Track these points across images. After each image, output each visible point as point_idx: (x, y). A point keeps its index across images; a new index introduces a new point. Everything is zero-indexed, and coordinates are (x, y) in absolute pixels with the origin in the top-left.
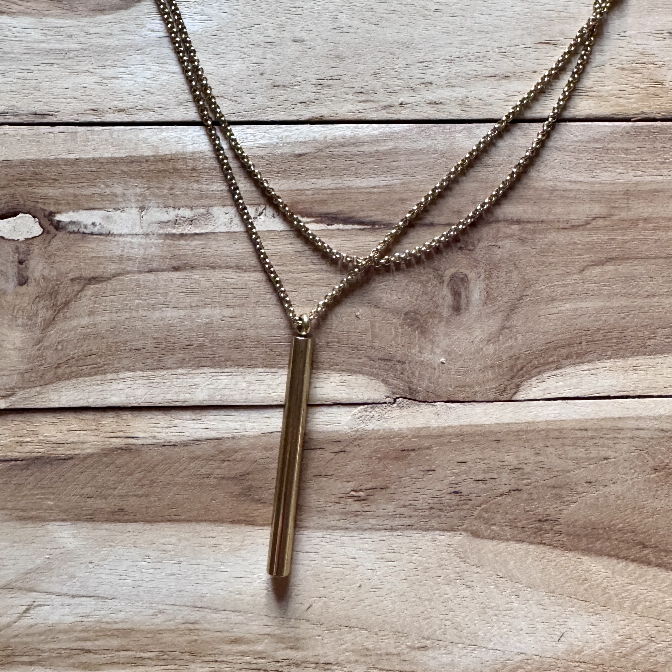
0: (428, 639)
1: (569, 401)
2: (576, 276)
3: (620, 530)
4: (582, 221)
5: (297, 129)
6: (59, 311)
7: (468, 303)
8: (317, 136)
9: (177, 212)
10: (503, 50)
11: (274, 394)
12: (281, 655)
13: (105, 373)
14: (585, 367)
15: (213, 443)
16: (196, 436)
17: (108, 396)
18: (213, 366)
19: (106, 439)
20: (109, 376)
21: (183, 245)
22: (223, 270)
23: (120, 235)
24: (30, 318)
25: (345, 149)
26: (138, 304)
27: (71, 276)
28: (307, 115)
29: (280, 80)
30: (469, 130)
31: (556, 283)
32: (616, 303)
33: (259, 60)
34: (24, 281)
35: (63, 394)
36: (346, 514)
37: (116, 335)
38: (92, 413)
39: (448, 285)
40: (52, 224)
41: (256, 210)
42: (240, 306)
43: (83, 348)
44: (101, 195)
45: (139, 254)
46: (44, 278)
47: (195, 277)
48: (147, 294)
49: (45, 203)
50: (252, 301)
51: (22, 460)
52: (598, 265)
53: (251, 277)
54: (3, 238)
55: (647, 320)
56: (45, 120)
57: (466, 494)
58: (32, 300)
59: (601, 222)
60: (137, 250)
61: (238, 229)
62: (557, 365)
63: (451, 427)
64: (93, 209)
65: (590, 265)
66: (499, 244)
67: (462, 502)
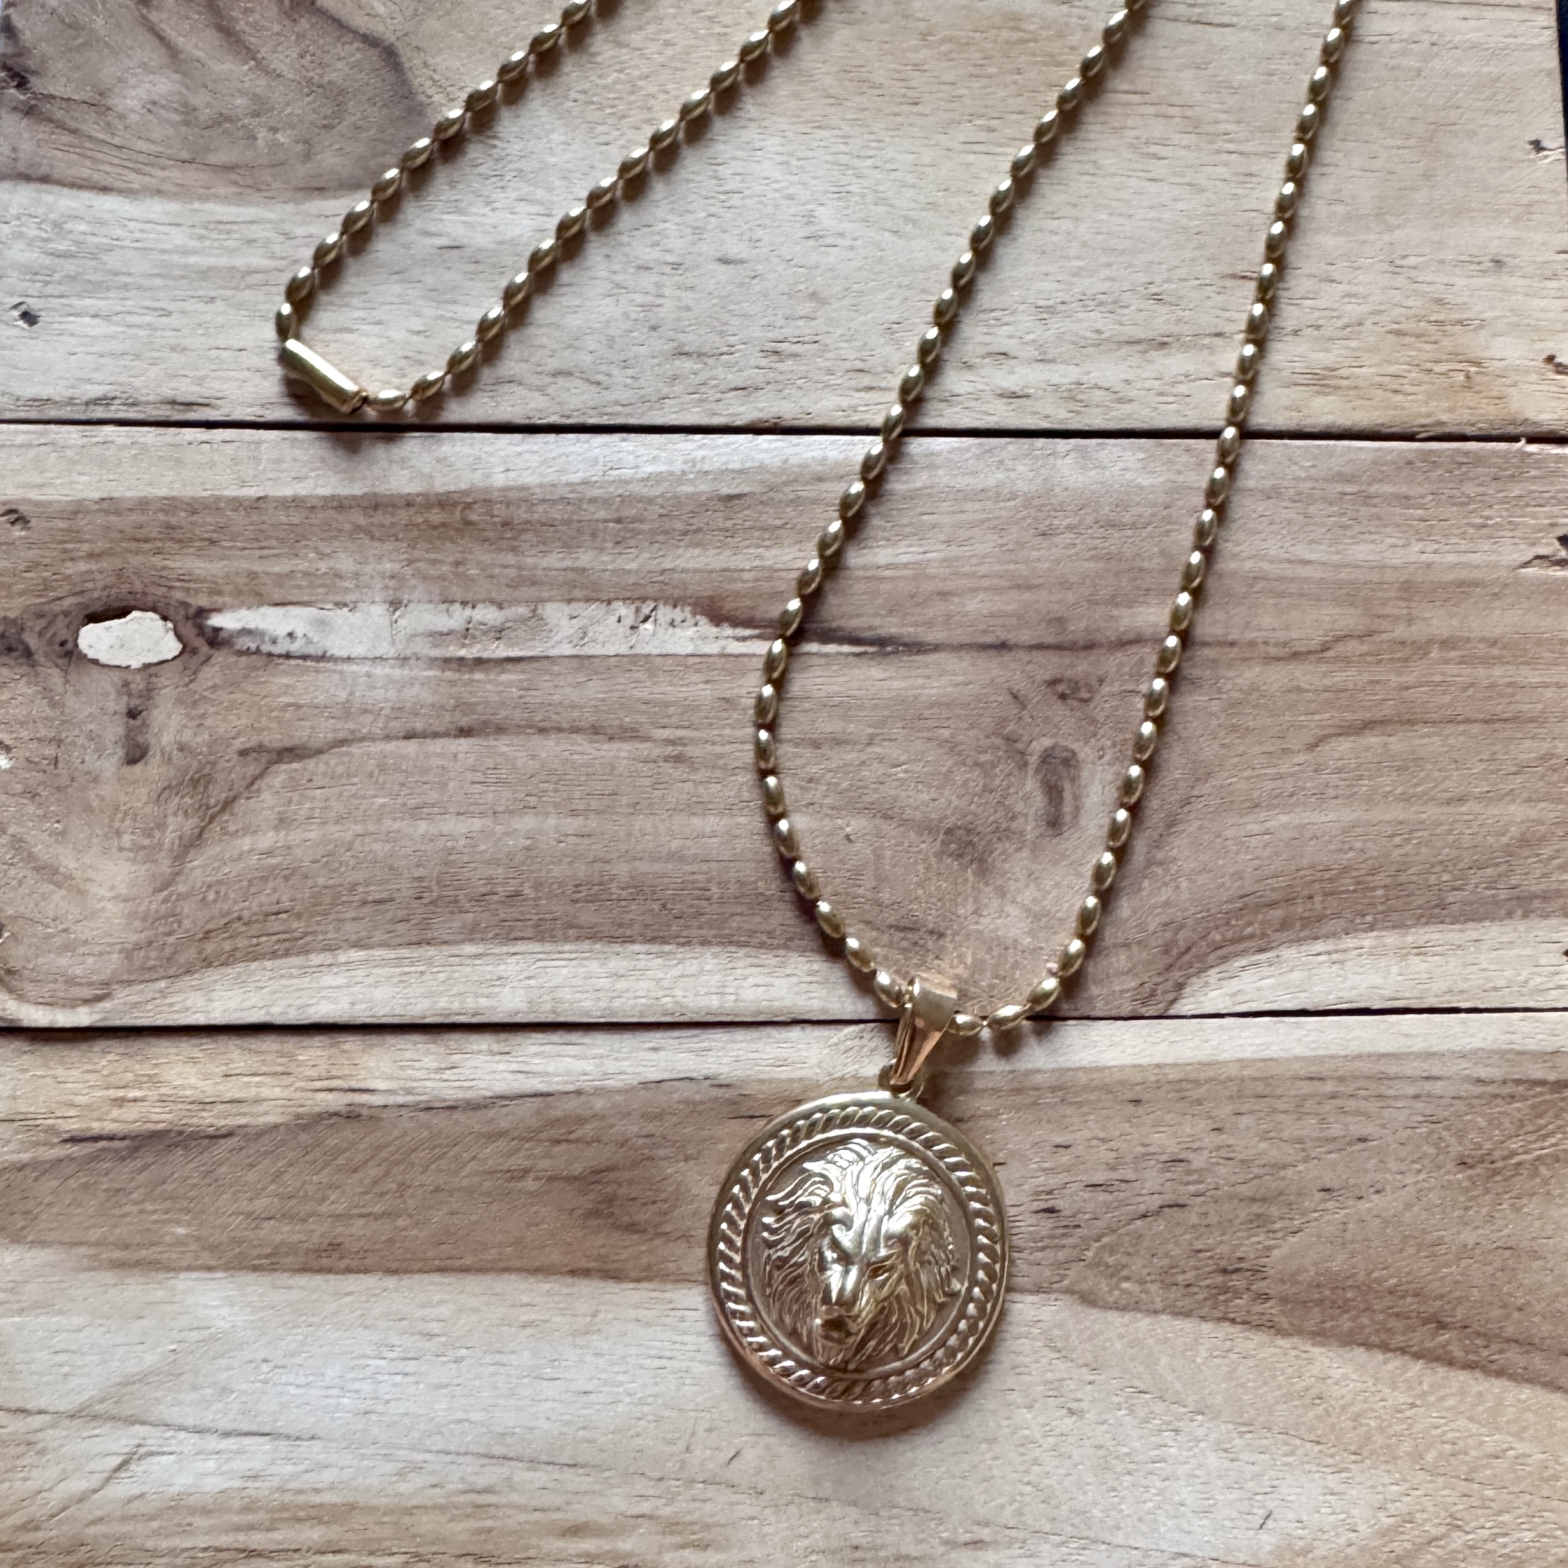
0: (987, 1525)
1: (1285, 1019)
2: (1300, 758)
3: (1390, 1292)
4: (1314, 644)
5: (727, 444)
6: (212, 818)
7: (1077, 809)
8: (767, 458)
9: (468, 612)
10: (1154, 290)
11: (668, 999)
13: (308, 952)
14: (1320, 946)
15: (539, 1102)
16: (500, 1088)
17: (314, 1001)
18: (542, 940)
19: (309, 1095)
20: (316, 959)
21: (480, 681)
22: (563, 735)
23: (348, 659)
24: (147, 833)
26: (383, 806)
27: (238, 744)
28: (745, 414)
29: (691, 340)
30: (1083, 453)
31: (1260, 772)
32: (1385, 814)
33: (649, 299)
34: (137, 754)
35: (215, 995)
37: (334, 871)
38: (279, 1038)
39: (1037, 771)
40: (201, 634)
41: (638, 610)
42: (598, 812)
43: (263, 898)
44: (306, 574)
45: (386, 701)
46: (181, 749)
47: (505, 749)
48: (402, 785)
49: (188, 590)
50: (625, 801)
51: (123, 1139)
52: (1348, 735)
53: (623, 750)
54: (95, 662)
55: (1446, 851)
56: (194, 416)
57: (1068, 1213)
58: (154, 795)
59: (1353, 647)
60: (381, 691)
61: (598, 651)
62: (1261, 943)
63: (1039, 1070)
64: (292, 603)
65: (1331, 735)
66: (1143, 688)
67: (1061, 1231)
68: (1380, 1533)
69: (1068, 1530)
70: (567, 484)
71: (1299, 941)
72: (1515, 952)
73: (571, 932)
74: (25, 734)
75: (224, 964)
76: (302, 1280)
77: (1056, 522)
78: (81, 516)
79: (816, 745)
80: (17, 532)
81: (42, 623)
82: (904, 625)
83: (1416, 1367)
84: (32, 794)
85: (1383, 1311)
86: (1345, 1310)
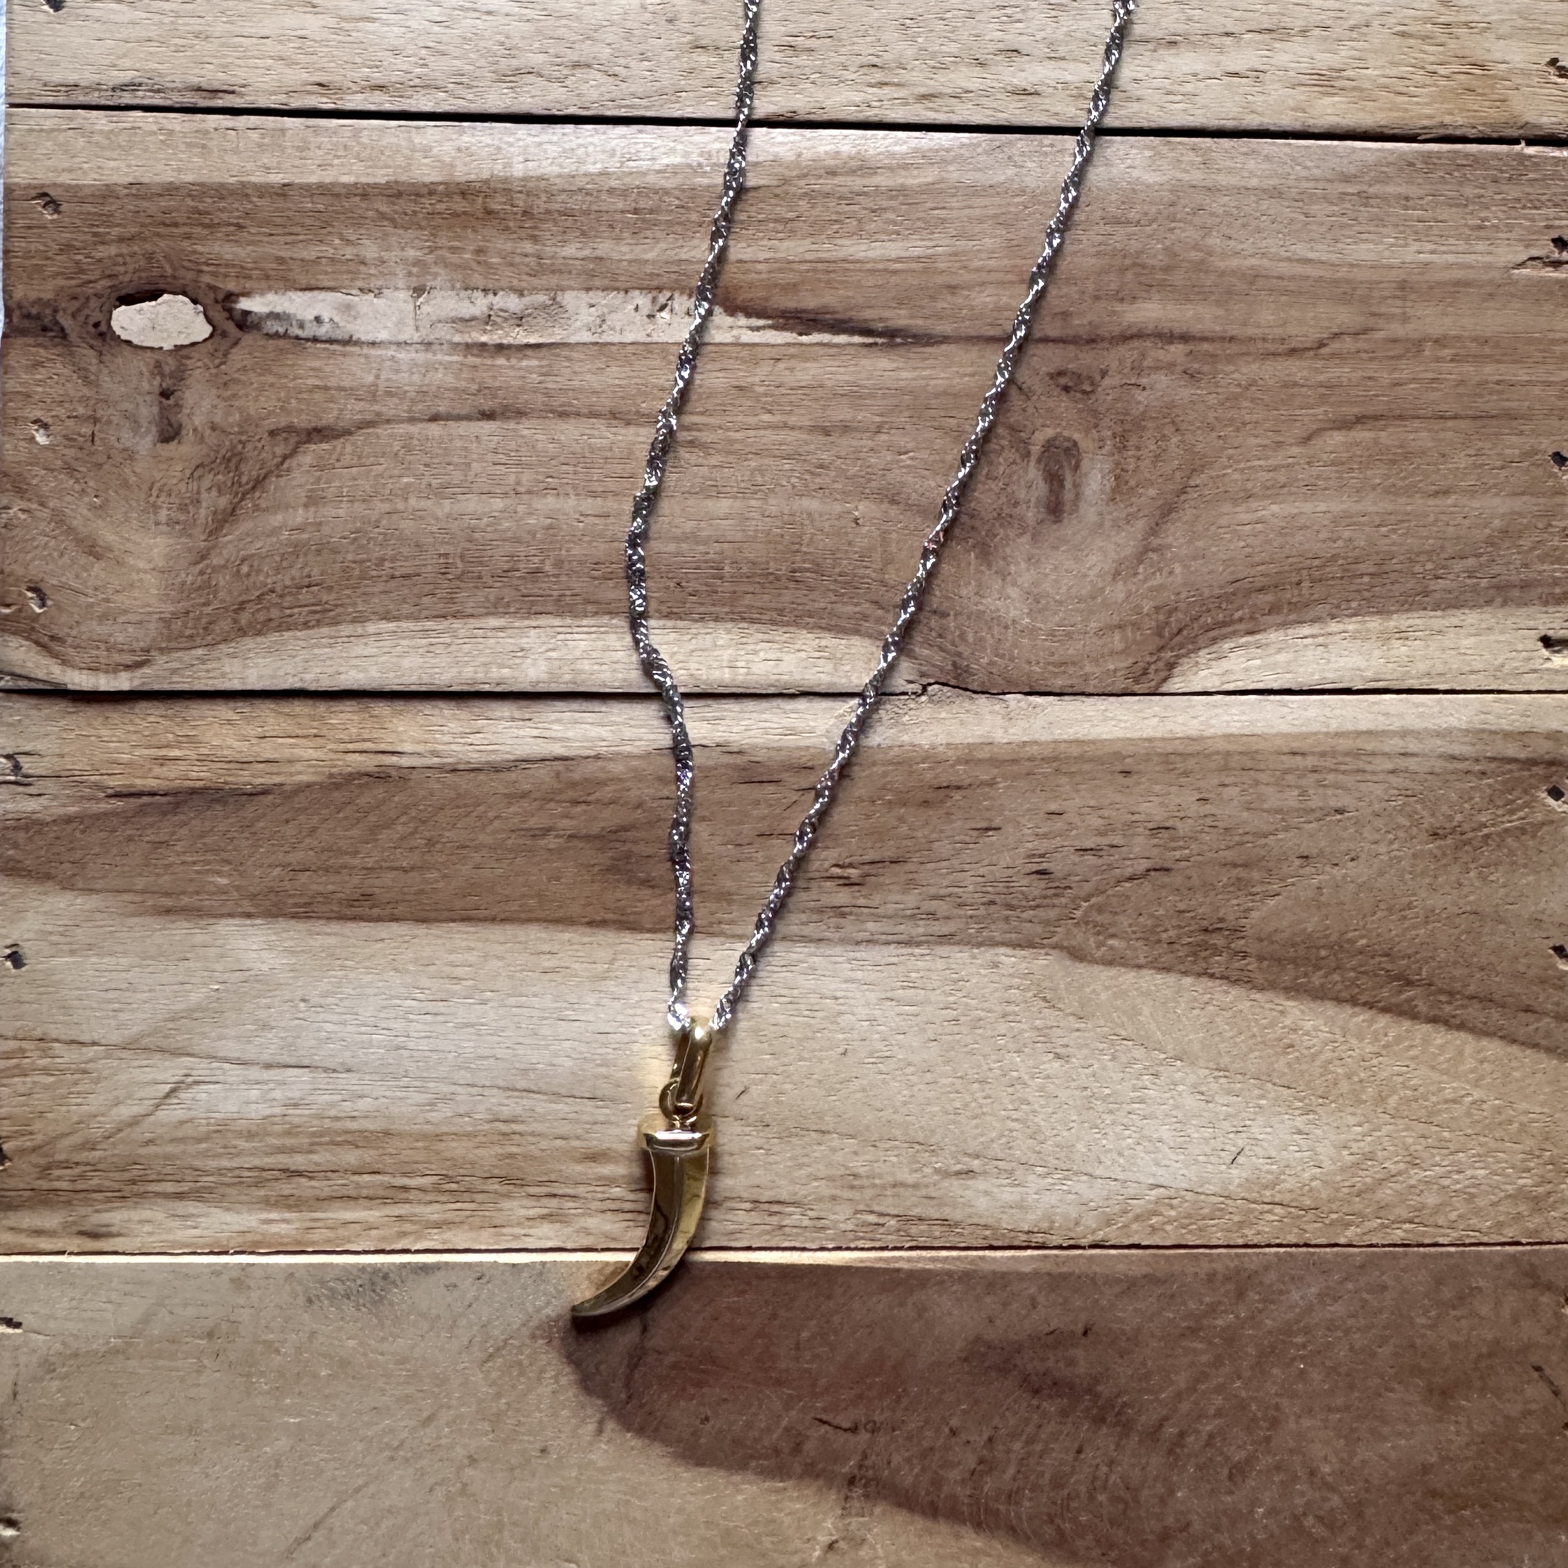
0: (977, 1157)
1: (1272, 697)
2: (1295, 450)
3: (1361, 952)
4: (1311, 341)
6: (244, 494)
7: (1078, 496)
8: (781, 151)
9: (491, 296)
13: (338, 623)
14: (1306, 630)
15: (558, 766)
16: (522, 752)
17: (344, 669)
18: (559, 614)
19: (339, 756)
20: (346, 629)
21: (500, 366)
22: (582, 420)
23: (373, 344)
24: (183, 508)
25: (838, 180)
26: (408, 485)
27: (269, 423)
28: (762, 108)
29: (708, 34)
31: (1256, 463)
32: (1373, 505)
34: (171, 432)
35: (250, 663)
36: (820, 911)
37: (362, 547)
38: (310, 702)
39: (1039, 461)
40: (231, 318)
41: (654, 300)
42: (616, 494)
43: (294, 572)
44: (332, 260)
45: (410, 384)
46: (213, 429)
47: (526, 432)
48: (426, 465)
49: (217, 274)
51: (166, 794)
52: (1339, 429)
53: (638, 435)
54: (128, 342)
55: (1431, 541)
56: (219, 103)
57: (1060, 875)
58: (188, 472)
59: (1348, 344)
60: (406, 375)
61: (616, 338)
62: (1250, 626)
63: (1036, 742)
64: (318, 288)
65: (1324, 429)
66: (1144, 381)
67: (1053, 891)
68: (1343, 1170)
69: (1053, 1162)
70: (585, 175)
71: (1284, 625)
72: (1492, 638)
73: (590, 608)
74: (61, 412)
75: (259, 633)
76: (337, 927)
78: (110, 200)
79: (826, 432)
80: (48, 216)
81: (76, 304)
82: (912, 317)
83: (1383, 1021)
84: (70, 470)
85: (1353, 969)
86: (1317, 968)
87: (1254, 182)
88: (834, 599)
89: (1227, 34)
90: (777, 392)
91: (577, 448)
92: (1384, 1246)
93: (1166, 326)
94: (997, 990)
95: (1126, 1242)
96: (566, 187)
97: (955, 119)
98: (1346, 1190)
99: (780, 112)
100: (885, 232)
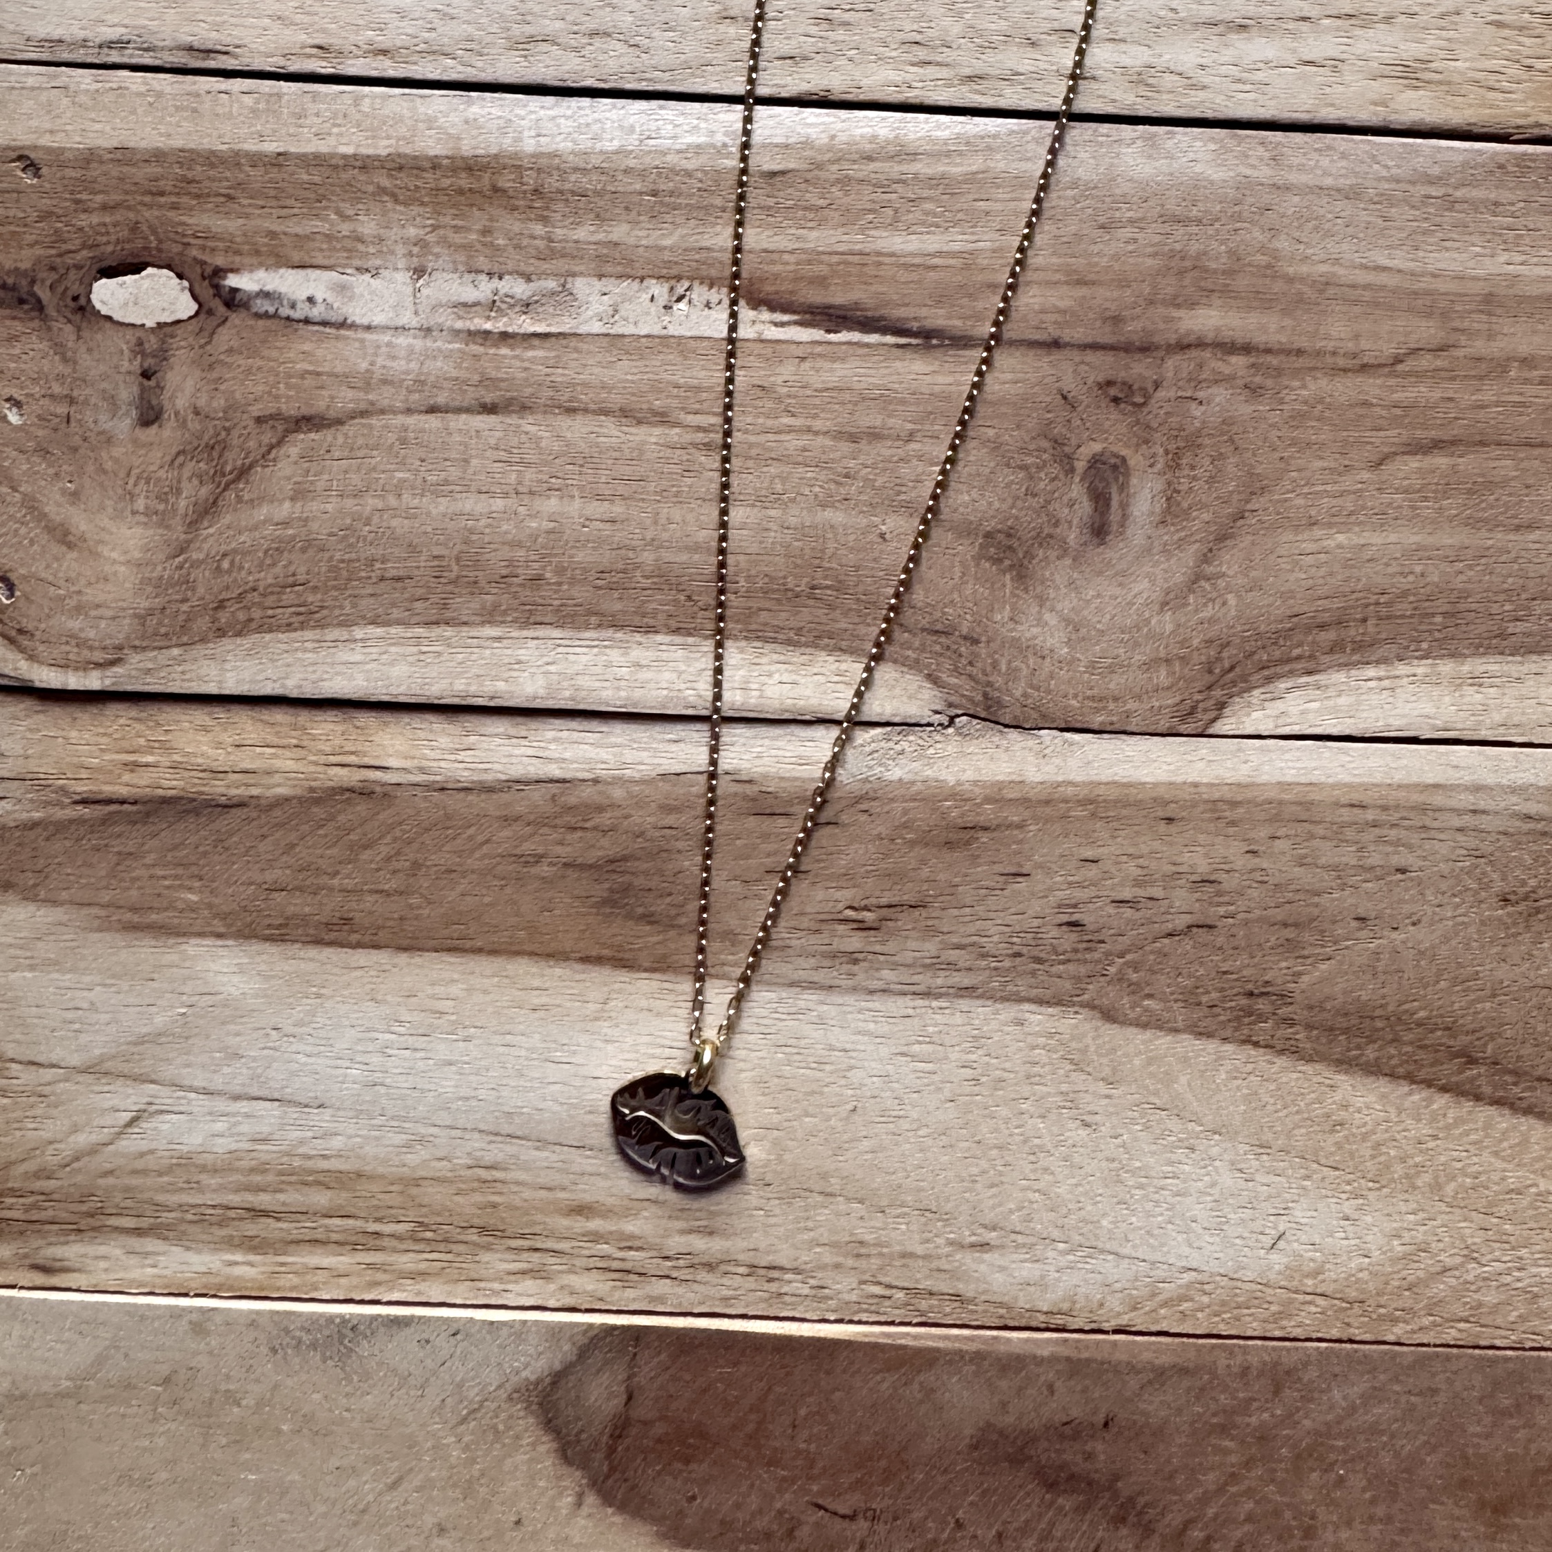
0: (994, 1229)
1: (1332, 744)
2: (1365, 475)
3: (1420, 1025)
4: (1386, 355)
5: (772, 117)
6: (228, 485)
7: (1125, 517)
8: (813, 133)
9: (495, 283)
11: (689, 692)
12: (676, 1243)
13: (323, 627)
14: (1371, 672)
15: (554, 788)
16: (517, 771)
17: (327, 676)
18: (560, 624)
19: (320, 769)
20: (331, 634)
21: (504, 357)
22: (590, 417)
23: (368, 328)
24: (161, 498)
25: (873, 166)
26: (402, 481)
27: (256, 410)
28: (794, 85)
30: (1150, 140)
31: (1321, 488)
32: (1449, 539)
34: (152, 415)
35: (228, 666)
36: (833, 955)
37: (351, 545)
38: (291, 711)
39: (1084, 477)
40: (218, 295)
41: (672, 289)
42: (624, 498)
43: (278, 570)
44: (329, 237)
45: (407, 373)
46: (197, 413)
47: (529, 428)
48: (422, 460)
49: (203, 248)
50: (651, 487)
51: (135, 803)
52: (1414, 453)
53: (652, 435)
54: (109, 318)
55: (1510, 580)
56: (211, 64)
57: (1090, 927)
58: (168, 458)
59: (1425, 362)
60: (403, 362)
61: (629, 330)
62: (1311, 665)
63: (1071, 783)
64: (312, 266)
65: (1395, 454)
66: (1201, 394)
67: (1084, 945)
68: (1394, 1260)
69: (1077, 1238)
70: (601, 152)
71: (1349, 665)
73: (593, 620)
74: (36, 390)
75: (239, 634)
76: (313, 952)
77: (1118, 214)
78: (93, 165)
79: (854, 438)
80: (28, 180)
81: (54, 275)
82: (950, 318)
83: (1441, 1101)
84: (44, 452)
85: (1411, 1043)
86: (1371, 1041)
87: (1329, 181)
88: (857, 620)
89: (1304, 19)
90: (801, 392)
91: (583, 445)
92: (1436, 1346)
93: (1227, 336)
94: (1020, 1050)
95: (1154, 1328)
96: (582, 165)
97: (1003, 104)
98: (1396, 1283)
99: (814, 90)
100: (923, 223)
